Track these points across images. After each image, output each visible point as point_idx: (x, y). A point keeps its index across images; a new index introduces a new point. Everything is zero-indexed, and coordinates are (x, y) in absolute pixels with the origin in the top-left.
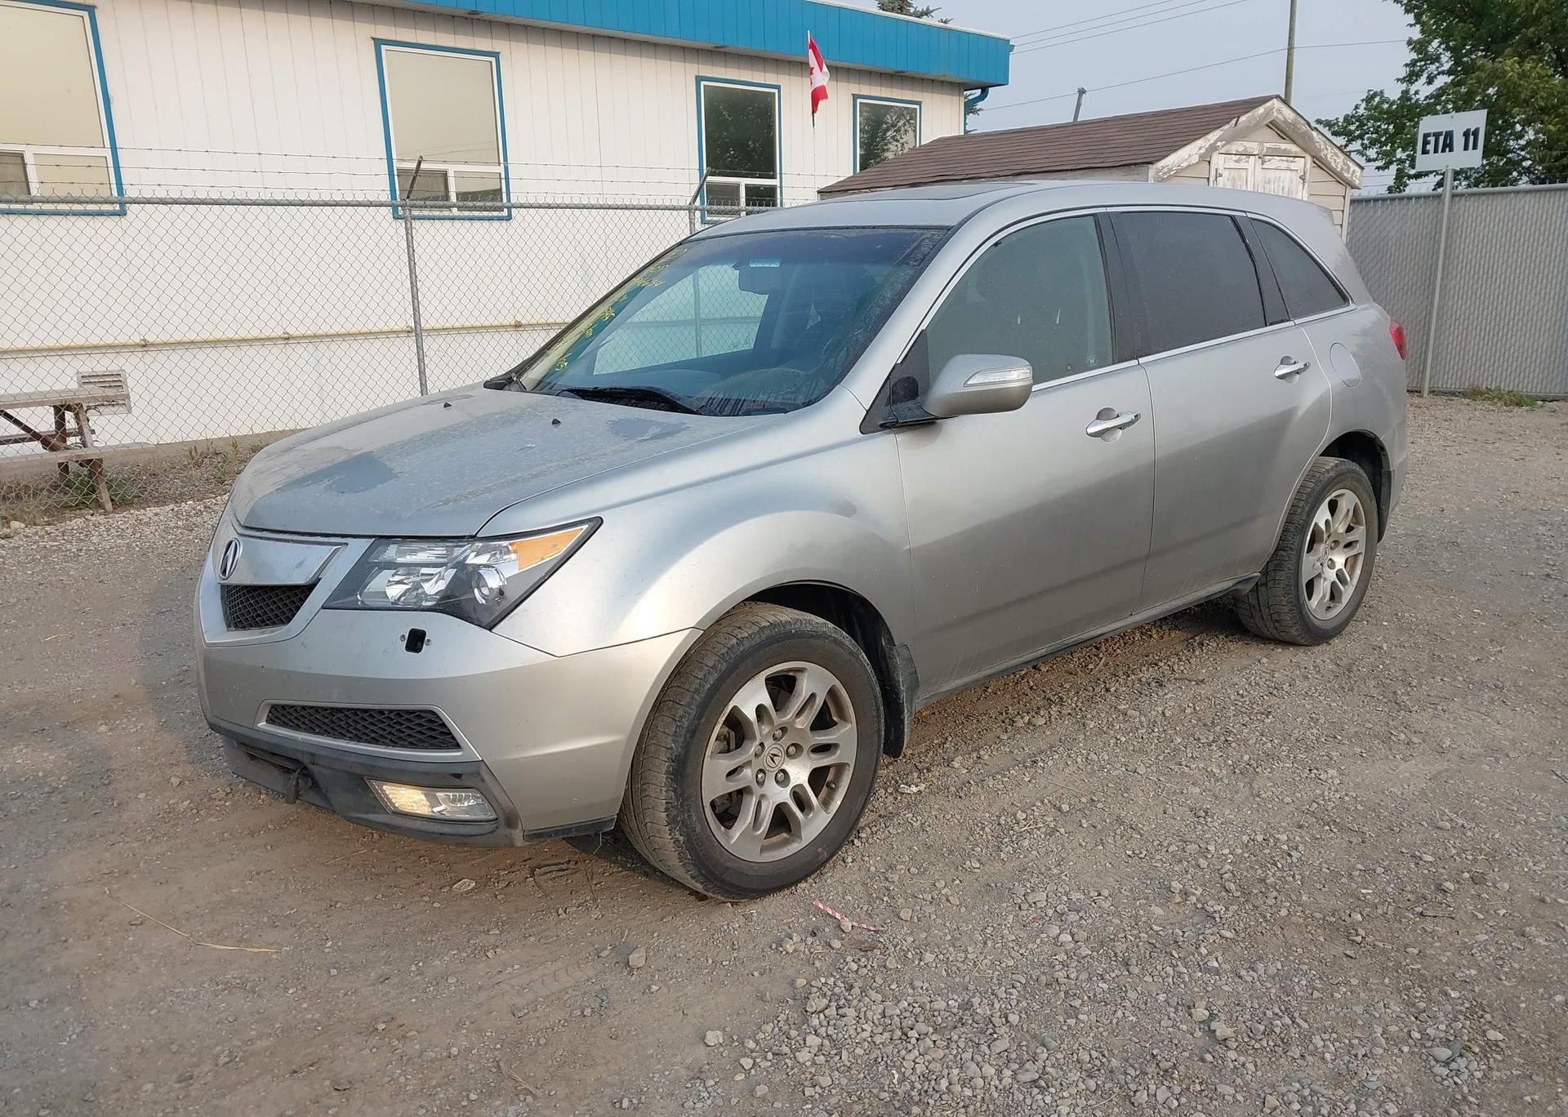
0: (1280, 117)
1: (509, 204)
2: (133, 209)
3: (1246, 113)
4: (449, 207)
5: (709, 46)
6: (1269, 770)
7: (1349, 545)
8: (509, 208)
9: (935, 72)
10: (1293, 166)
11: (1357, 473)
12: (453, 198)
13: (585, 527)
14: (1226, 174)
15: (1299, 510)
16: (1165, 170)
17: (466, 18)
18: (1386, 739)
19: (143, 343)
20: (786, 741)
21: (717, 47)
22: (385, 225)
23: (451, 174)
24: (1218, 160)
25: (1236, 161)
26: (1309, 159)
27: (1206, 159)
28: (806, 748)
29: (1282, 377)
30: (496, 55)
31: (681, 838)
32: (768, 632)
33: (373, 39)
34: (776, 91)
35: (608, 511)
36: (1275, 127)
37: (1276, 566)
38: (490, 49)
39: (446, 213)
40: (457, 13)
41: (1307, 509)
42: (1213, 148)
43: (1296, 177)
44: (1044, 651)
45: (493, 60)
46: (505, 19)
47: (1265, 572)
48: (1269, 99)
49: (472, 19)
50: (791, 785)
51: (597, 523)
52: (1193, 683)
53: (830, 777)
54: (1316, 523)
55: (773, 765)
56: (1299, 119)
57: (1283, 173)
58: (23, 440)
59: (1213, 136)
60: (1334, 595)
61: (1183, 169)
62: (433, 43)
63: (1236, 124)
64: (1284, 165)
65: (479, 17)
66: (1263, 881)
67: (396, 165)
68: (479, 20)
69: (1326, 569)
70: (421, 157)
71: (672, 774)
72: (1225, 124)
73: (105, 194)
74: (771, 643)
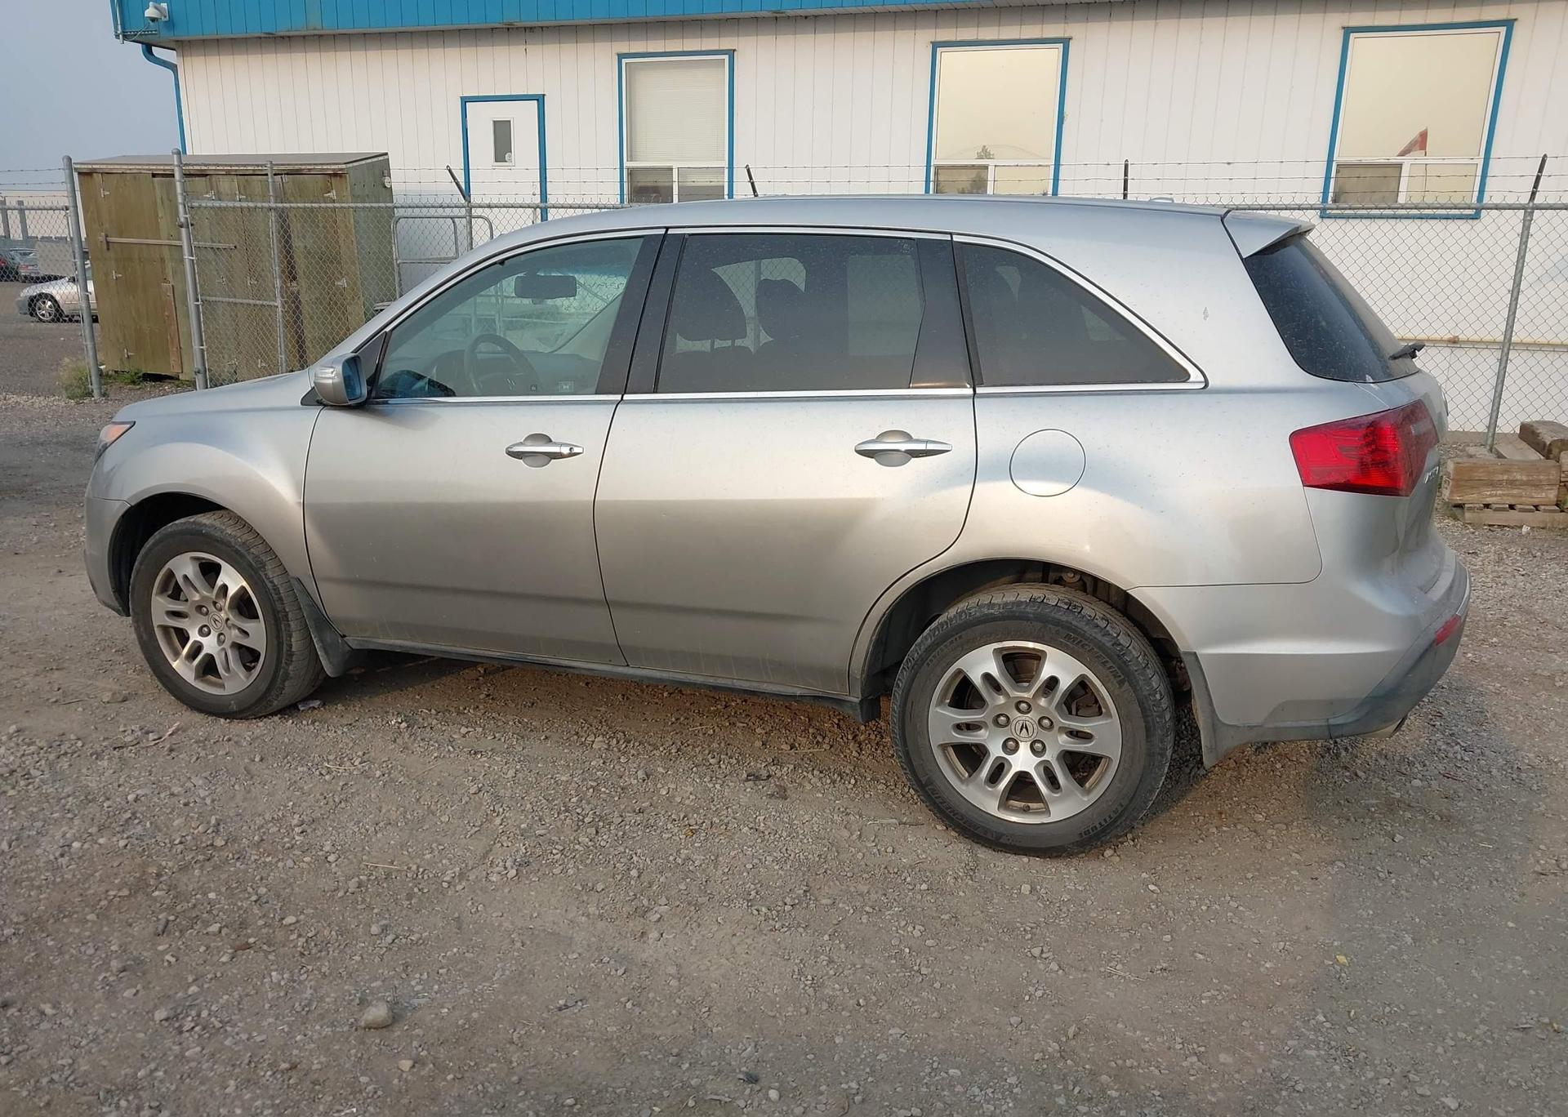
32: (188, 525)
51: (133, 424)
54: (960, 671)
74: (187, 534)
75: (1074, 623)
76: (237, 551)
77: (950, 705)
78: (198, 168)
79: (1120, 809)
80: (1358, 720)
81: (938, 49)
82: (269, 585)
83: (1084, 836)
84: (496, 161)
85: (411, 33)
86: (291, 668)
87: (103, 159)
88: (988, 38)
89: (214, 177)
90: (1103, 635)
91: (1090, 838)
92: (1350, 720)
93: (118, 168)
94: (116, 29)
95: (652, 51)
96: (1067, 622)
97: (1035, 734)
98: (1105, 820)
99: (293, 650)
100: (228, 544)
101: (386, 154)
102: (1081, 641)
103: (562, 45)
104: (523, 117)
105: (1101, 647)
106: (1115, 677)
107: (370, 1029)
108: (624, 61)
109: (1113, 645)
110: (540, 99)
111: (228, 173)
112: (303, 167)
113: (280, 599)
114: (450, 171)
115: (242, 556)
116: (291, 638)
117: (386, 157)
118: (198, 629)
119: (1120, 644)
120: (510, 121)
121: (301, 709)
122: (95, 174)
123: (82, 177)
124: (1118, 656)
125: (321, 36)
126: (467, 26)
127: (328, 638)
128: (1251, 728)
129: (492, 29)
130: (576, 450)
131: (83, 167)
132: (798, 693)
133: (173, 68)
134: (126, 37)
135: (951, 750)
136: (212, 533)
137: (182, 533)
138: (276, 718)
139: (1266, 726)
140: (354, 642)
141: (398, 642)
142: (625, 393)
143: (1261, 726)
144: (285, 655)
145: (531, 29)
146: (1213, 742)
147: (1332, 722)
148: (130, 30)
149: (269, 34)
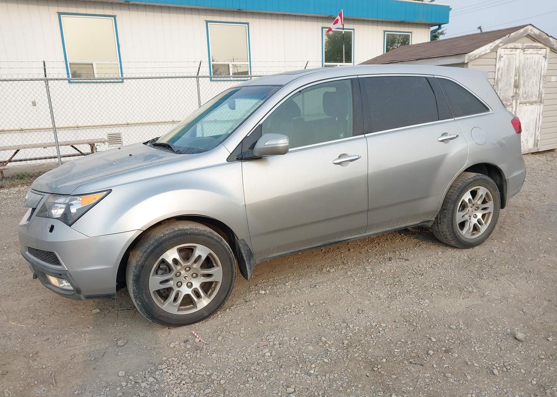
0: (532, 33)
1: (251, 76)
2: (125, 80)
3: (514, 32)
4: (230, 77)
5: (327, 16)
6: (402, 298)
7: (484, 209)
8: (251, 77)
9: (417, 21)
10: (539, 52)
11: (486, 180)
12: (231, 74)
13: (105, 193)
14: (505, 56)
15: (454, 194)
16: (473, 56)
17: (238, 12)
18: (461, 290)
19: (127, 124)
20: (191, 272)
21: (329, 16)
22: (208, 83)
23: (230, 66)
24: (501, 51)
25: (510, 51)
26: (548, 49)
27: (495, 50)
28: (199, 275)
29: (442, 141)
30: (248, 24)
31: (140, 303)
32: (177, 233)
33: (206, 21)
34: (353, 31)
35: (114, 188)
36: (529, 36)
37: (444, 216)
38: (246, 22)
39: (229, 79)
40: (234, 10)
41: (457, 194)
42: (497, 47)
43: (541, 57)
44: (320, 244)
45: (247, 25)
46: (251, 11)
47: (436, 218)
48: (527, 25)
49: (240, 12)
50: (193, 288)
51: (110, 191)
52: (404, 260)
53: (213, 286)
54: (463, 200)
55: (185, 280)
56: (542, 33)
57: (535, 56)
58: (78, 155)
59: (497, 42)
60: (475, 228)
61: (482, 55)
62: (226, 21)
63: (509, 37)
64: (535, 52)
65: (242, 11)
66: (359, 341)
67: (212, 63)
68: (242, 12)
69: (472, 218)
70: (201, 61)
71: (134, 281)
72: (503, 37)
73: (116, 76)
74: (178, 237)
127: (252, 262)
140: (259, 261)
142: (364, 134)
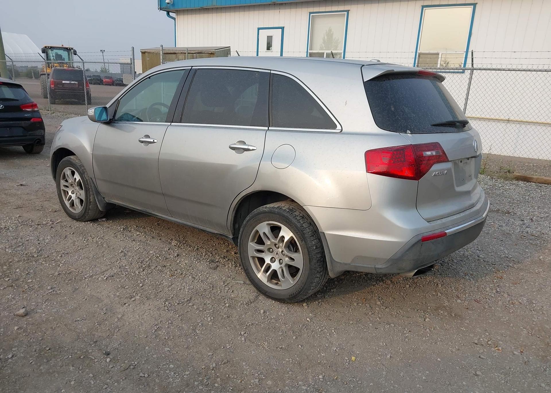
75: (289, 217)
76: (78, 168)
77: (256, 243)
78: (173, 51)
79: (301, 288)
80: (387, 267)
81: (424, 8)
82: (85, 179)
83: (291, 296)
84: (267, 50)
85: (244, 6)
86: (90, 206)
87: (150, 48)
88: (444, 4)
89: (178, 54)
90: (298, 222)
91: (292, 298)
92: (384, 267)
93: (152, 51)
94: (158, 7)
95: (321, 11)
96: (287, 216)
97: (280, 257)
98: (297, 291)
99: (91, 201)
100: (76, 165)
101: (230, 47)
102: (290, 224)
103: (291, 9)
104: (276, 35)
105: (296, 227)
106: (300, 239)
107: (18, 316)
108: (311, 15)
109: (300, 226)
110: (283, 28)
111: (182, 53)
112: (203, 51)
113: (88, 184)
114: (237, 52)
115: (79, 169)
116: (90, 197)
117: (229, 48)
118: (71, 192)
119: (303, 226)
120: (272, 36)
121: (99, 220)
122: (146, 53)
123: (143, 54)
124: (302, 231)
125: (217, 8)
126: (261, 4)
127: (99, 198)
128: (346, 264)
129: (269, 4)
130: (155, 141)
131: (143, 50)
132: (216, 233)
133: (174, 19)
134: (161, 9)
135: (256, 259)
136: (73, 161)
137: (66, 161)
138: (89, 222)
139: (351, 264)
140: (107, 200)
141: (117, 201)
142: (172, 122)
143: (350, 264)
144: (88, 202)
145: (282, 4)
146: (332, 267)
147: (377, 266)
148: (162, 7)
149: (202, 7)
